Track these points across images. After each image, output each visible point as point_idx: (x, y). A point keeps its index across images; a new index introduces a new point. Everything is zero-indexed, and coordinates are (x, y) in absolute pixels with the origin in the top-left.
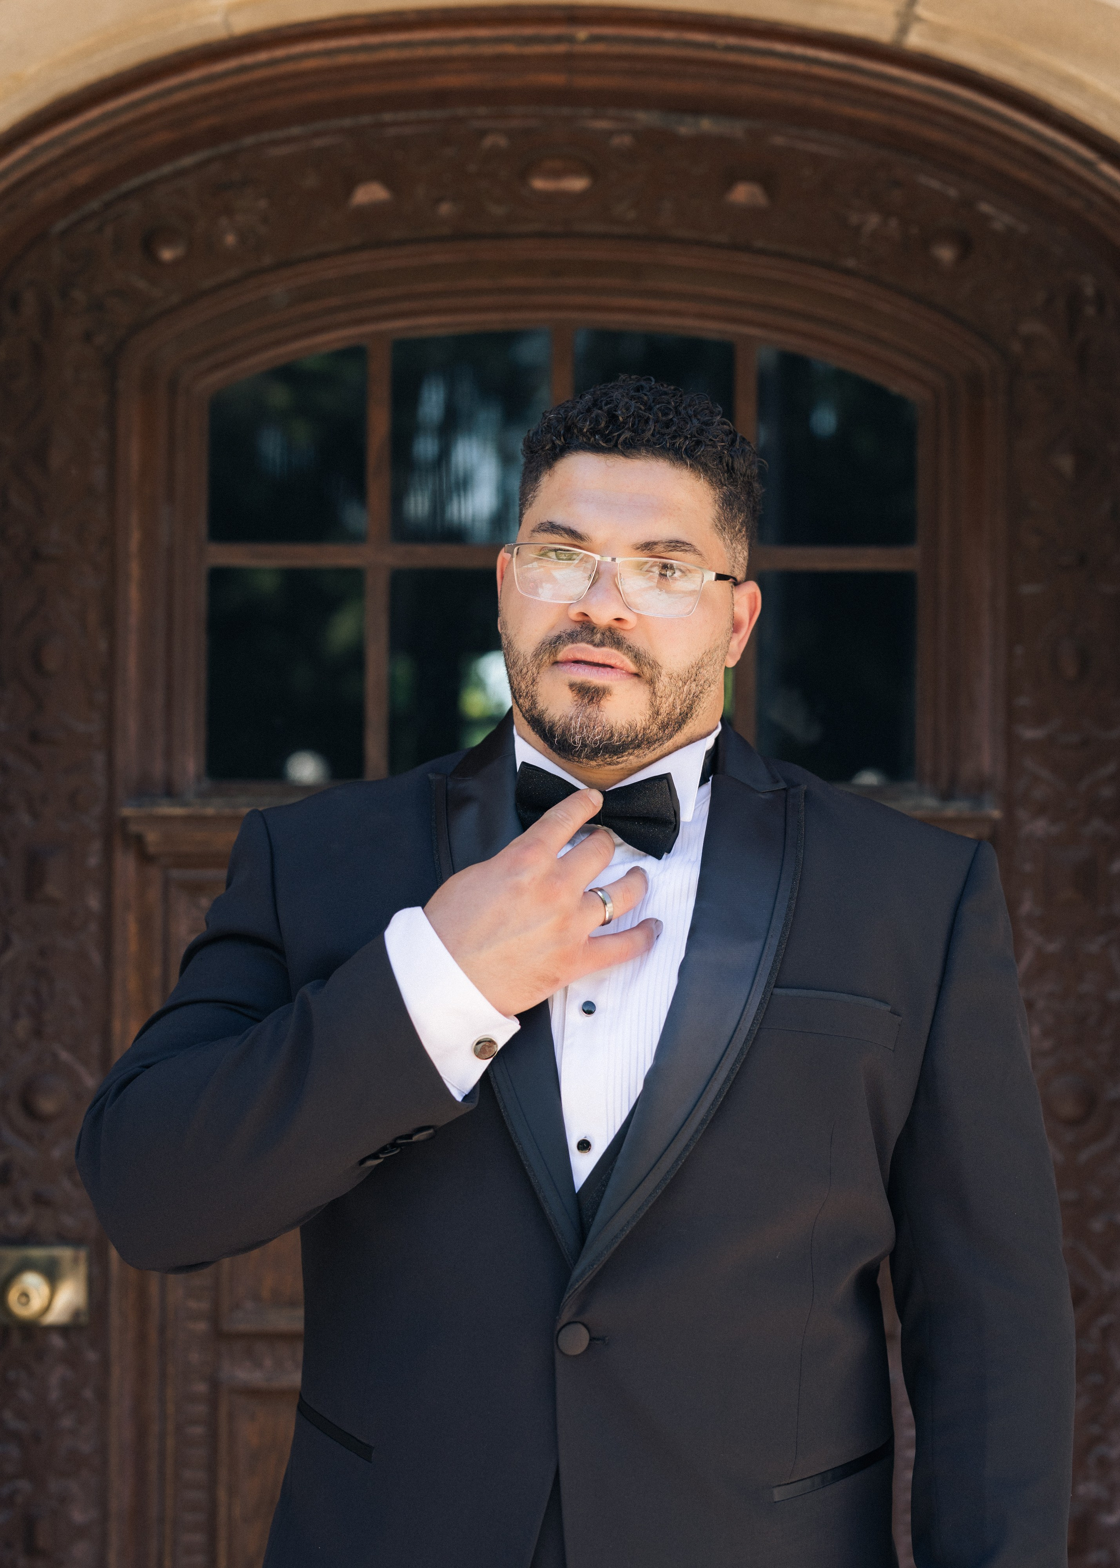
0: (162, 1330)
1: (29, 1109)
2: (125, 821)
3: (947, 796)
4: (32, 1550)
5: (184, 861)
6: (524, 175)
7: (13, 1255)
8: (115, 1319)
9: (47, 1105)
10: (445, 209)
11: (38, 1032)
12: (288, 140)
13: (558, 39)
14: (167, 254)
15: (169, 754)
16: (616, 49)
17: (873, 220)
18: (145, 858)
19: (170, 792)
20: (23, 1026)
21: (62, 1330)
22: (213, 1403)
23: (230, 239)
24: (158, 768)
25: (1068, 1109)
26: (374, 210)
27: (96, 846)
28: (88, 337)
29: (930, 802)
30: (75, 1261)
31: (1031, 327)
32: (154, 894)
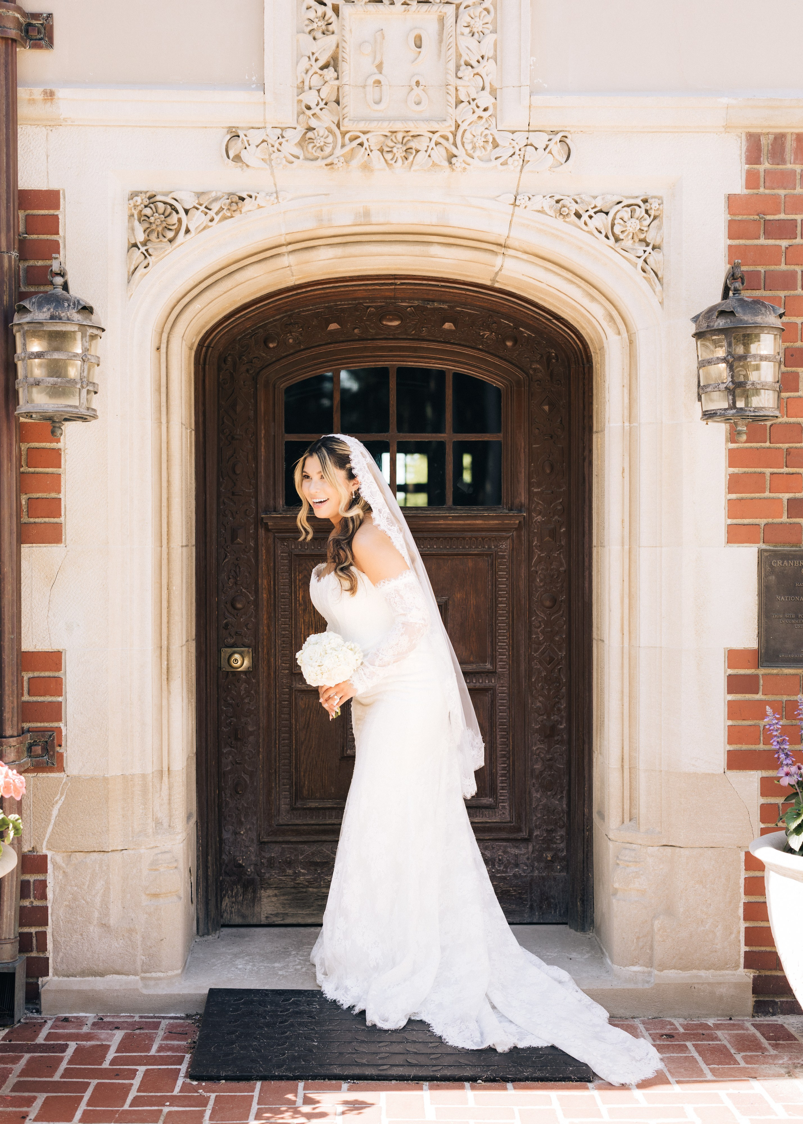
0: (275, 672)
1: (234, 607)
2: (262, 518)
3: (511, 510)
4: (237, 739)
5: (280, 531)
6: (380, 321)
7: (230, 650)
8: (261, 670)
9: (239, 606)
10: (356, 331)
11: (236, 583)
12: (308, 310)
13: (391, 284)
14: (271, 345)
15: (275, 498)
16: (408, 287)
17: (487, 333)
18: (267, 530)
19: (275, 511)
20: (232, 580)
21: (244, 672)
22: (290, 695)
23: (291, 341)
24: (272, 502)
25: (548, 603)
26: (335, 332)
27: (253, 526)
28: (247, 371)
29: (507, 511)
30: (248, 652)
31: (536, 366)
32: (270, 541)
